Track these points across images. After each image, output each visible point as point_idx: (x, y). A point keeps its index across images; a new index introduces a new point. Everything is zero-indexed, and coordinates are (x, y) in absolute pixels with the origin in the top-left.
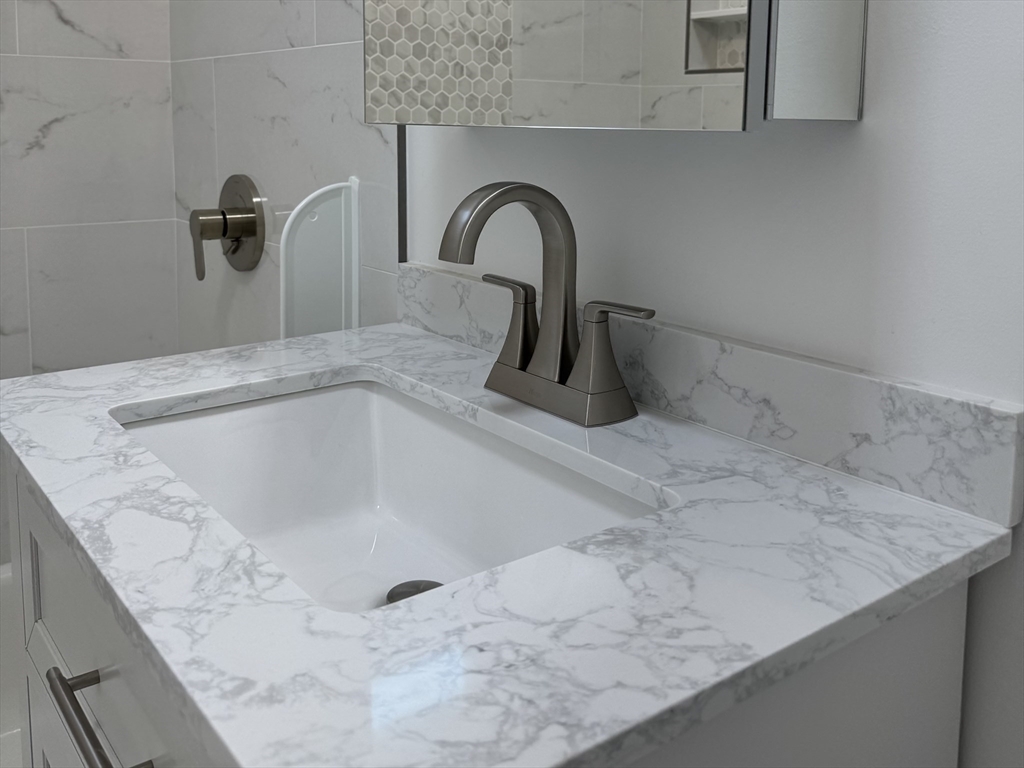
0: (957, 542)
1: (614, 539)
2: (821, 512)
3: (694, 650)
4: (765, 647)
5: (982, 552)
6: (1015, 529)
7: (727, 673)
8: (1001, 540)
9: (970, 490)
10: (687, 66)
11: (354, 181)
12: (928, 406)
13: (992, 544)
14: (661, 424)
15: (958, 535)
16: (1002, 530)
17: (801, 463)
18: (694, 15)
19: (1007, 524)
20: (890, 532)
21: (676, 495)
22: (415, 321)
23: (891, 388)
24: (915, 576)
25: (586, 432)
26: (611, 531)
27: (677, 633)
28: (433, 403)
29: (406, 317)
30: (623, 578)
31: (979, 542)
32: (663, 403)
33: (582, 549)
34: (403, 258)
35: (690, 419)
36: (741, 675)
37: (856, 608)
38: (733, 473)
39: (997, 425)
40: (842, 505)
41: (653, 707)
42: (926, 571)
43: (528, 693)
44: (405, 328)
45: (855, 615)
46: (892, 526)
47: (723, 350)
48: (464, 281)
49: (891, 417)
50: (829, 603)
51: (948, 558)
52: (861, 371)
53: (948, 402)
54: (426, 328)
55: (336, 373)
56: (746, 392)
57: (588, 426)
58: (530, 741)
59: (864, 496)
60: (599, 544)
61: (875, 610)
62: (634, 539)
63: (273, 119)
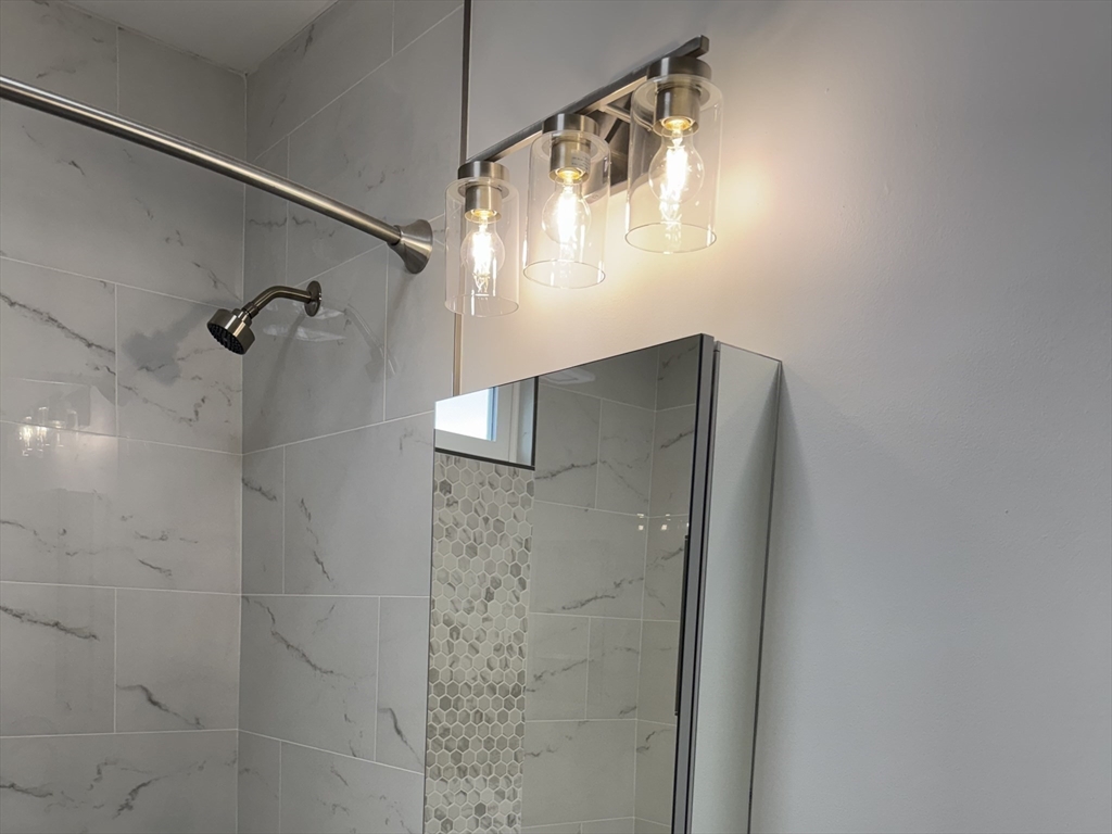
63: (335, 806)
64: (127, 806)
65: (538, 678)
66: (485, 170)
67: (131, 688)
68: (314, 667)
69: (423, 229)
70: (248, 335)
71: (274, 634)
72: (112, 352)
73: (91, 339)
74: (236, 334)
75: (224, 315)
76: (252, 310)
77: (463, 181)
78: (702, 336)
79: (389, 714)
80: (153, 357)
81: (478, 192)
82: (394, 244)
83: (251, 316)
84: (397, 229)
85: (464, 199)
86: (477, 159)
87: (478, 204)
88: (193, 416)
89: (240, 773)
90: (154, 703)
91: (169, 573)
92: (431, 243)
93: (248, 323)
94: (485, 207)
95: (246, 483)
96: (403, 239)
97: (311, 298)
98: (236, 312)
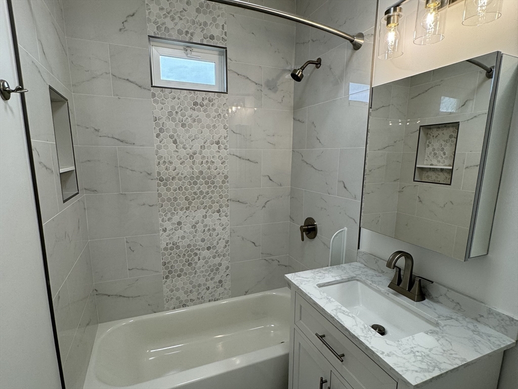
0: (504, 342)
1: (432, 332)
2: (473, 331)
3: (456, 358)
4: (469, 360)
5: (509, 345)
6: (516, 341)
7: (463, 364)
8: (514, 343)
9: (507, 332)
10: (414, 179)
11: (346, 229)
12: (498, 314)
13: (512, 344)
14: (432, 303)
15: (504, 341)
16: (514, 341)
17: (466, 318)
18: (417, 166)
19: (516, 340)
20: (489, 338)
21: (442, 323)
22: (362, 263)
23: (490, 308)
24: (496, 349)
25: (415, 303)
26: (431, 330)
27: (451, 354)
28: (376, 289)
29: (359, 261)
30: (438, 341)
31: (509, 343)
32: (431, 297)
33: (427, 334)
34: (359, 248)
35: (438, 302)
36: (465, 364)
37: (484, 354)
38: (452, 318)
39: (514, 321)
40: (477, 330)
41: (452, 368)
42: (498, 348)
43: (430, 362)
44: (358, 264)
45: (484, 356)
46: (489, 337)
47: (448, 291)
48: (378, 259)
49: (489, 314)
50: (479, 352)
51: (502, 346)
52: (482, 303)
53: (504, 314)
54: (365, 265)
55: (352, 278)
56: (453, 300)
57: (416, 301)
58: (434, 370)
59: (482, 328)
60: (431, 333)
61: (488, 355)
62: (437, 333)
63: (322, 208)
64: (264, 207)
65: (370, 171)
66: (395, 10)
67: (265, 176)
68: (316, 169)
69: (361, 36)
70: (302, 75)
71: (303, 160)
72: (262, 85)
73: (257, 82)
74: (299, 76)
75: (295, 71)
76: (303, 68)
77: (387, 16)
78: (498, 52)
79: (342, 183)
80: (272, 86)
81: (392, 18)
82: (352, 41)
83: (303, 70)
84: (353, 37)
85: (386, 22)
86: (392, 7)
87: (392, 22)
88: (281, 101)
89: (291, 198)
90: (271, 180)
91: (274, 145)
92: (363, 40)
93: (302, 72)
94: (394, 22)
95: (294, 119)
96: (355, 40)
97: (318, 63)
98: (299, 69)
